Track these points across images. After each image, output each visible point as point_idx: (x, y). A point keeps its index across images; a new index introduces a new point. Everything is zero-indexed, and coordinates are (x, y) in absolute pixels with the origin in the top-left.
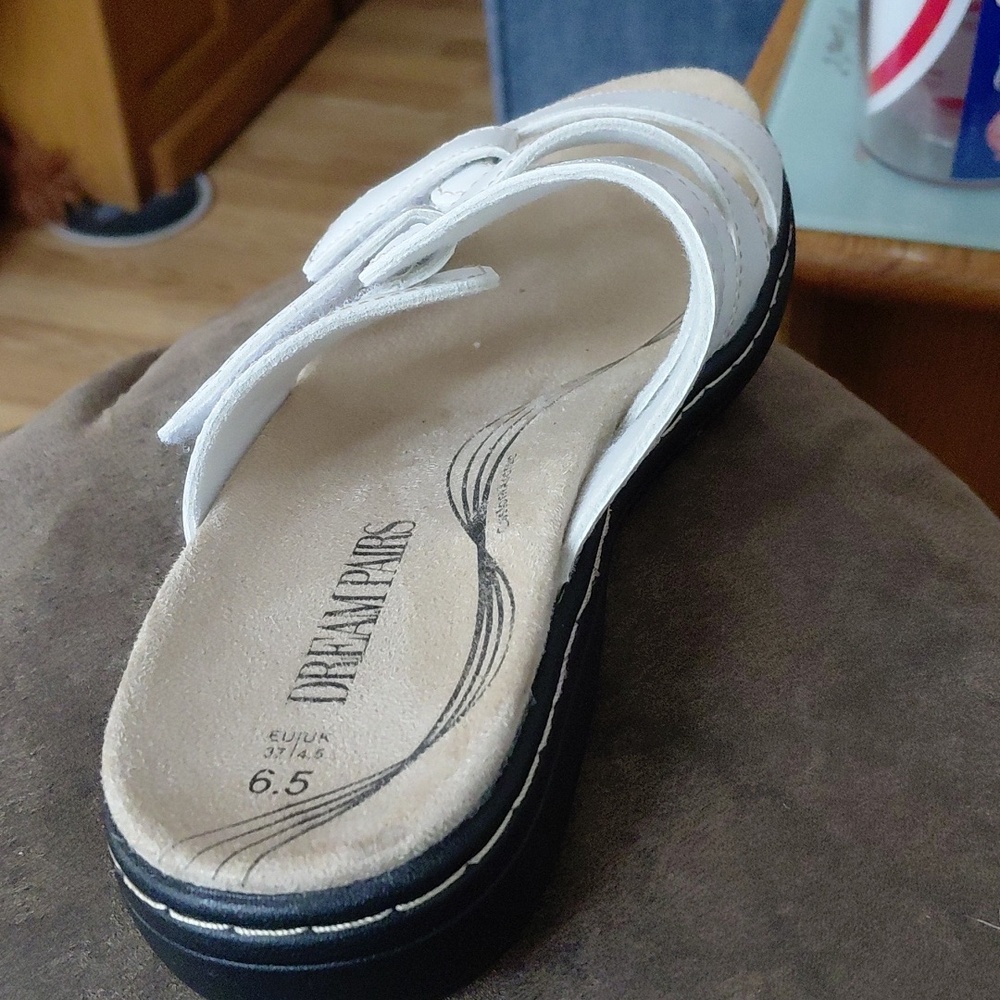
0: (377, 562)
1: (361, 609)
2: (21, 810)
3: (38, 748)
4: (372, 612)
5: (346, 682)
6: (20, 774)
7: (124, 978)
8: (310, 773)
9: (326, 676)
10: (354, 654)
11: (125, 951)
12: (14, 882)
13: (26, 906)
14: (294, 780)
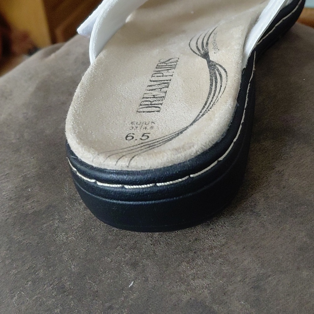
0: (167, 70)
1: (162, 84)
2: (29, 176)
3: (35, 156)
4: (166, 84)
5: (160, 106)
6: (28, 165)
7: (73, 228)
8: (149, 133)
9: (151, 104)
10: (161, 97)
11: (73, 219)
12: (27, 200)
13: (32, 207)
14: (143, 136)
